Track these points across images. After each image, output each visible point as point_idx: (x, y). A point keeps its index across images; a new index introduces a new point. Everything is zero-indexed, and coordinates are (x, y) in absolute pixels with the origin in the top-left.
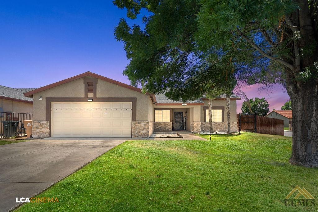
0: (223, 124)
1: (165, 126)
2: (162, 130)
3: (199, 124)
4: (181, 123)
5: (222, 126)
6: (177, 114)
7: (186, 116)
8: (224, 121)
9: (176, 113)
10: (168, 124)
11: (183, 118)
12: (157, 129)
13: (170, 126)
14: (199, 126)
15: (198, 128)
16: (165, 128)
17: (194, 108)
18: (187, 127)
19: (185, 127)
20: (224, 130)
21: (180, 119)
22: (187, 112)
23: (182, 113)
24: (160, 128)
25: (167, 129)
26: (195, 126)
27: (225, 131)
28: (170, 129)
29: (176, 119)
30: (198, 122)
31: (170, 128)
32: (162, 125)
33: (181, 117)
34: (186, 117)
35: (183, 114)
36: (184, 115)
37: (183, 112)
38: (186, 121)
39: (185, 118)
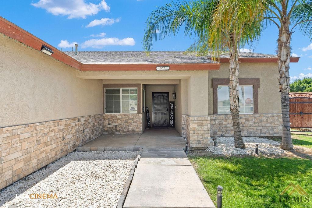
0: (256, 118)
1: (126, 122)
2: (120, 131)
3: (204, 122)
4: (165, 114)
5: (254, 123)
6: (158, 98)
7: (173, 100)
8: (258, 113)
9: (155, 95)
10: (133, 119)
11: (168, 103)
12: (110, 128)
13: (136, 122)
14: (205, 128)
15: (202, 134)
16: (127, 128)
17: (191, 80)
18: (176, 121)
19: (172, 121)
20: (259, 132)
21: (162, 106)
22: (175, 93)
23: (166, 95)
24: (116, 126)
25: (130, 129)
26: (194, 129)
27: (262, 135)
28: (136, 130)
29: (156, 106)
30: (200, 117)
31: (138, 127)
32: (119, 121)
33: (165, 101)
34: (173, 102)
35: (168, 97)
36: (171, 99)
37: (168, 93)
38: (173, 110)
39: (172, 104)
